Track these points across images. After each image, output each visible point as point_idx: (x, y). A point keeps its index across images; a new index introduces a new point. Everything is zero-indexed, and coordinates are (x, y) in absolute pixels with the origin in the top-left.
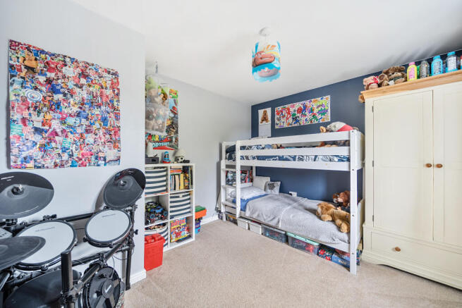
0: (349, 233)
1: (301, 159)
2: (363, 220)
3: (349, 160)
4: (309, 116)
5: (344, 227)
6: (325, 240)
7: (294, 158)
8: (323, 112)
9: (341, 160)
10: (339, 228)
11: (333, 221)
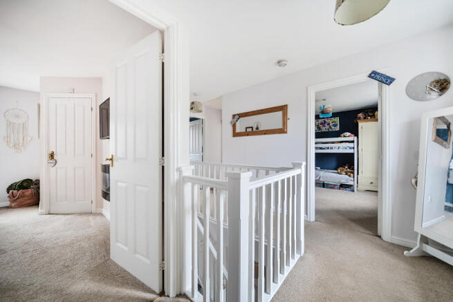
0: (354, 177)
1: (332, 148)
2: (358, 174)
3: (354, 148)
4: (327, 127)
5: (352, 175)
6: (343, 181)
7: (328, 148)
8: (335, 125)
9: (350, 148)
10: (350, 176)
11: (346, 174)
